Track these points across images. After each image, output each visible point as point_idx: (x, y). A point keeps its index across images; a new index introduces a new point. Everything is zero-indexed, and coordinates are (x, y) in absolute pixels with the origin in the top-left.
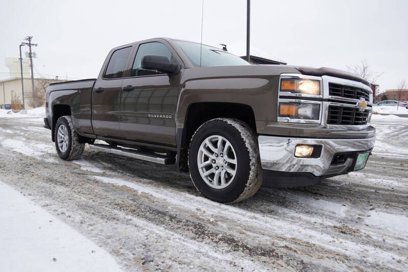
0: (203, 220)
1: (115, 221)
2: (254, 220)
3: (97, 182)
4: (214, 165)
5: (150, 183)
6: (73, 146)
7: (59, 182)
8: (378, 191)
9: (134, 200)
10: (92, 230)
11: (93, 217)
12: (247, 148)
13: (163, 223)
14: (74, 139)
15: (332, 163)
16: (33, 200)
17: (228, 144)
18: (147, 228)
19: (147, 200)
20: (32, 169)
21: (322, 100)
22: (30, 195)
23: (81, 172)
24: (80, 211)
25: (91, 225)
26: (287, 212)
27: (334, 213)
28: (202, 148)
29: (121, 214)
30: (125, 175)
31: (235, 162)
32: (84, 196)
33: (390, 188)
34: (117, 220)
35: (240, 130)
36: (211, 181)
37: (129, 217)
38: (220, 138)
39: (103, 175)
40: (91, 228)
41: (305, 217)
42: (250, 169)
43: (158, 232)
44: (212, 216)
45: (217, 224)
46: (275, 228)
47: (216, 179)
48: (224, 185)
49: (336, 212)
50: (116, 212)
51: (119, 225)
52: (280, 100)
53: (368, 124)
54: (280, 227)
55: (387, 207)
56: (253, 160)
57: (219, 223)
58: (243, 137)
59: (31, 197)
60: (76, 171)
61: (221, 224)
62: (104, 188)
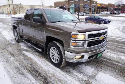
0: (48, 76)
1: (23, 75)
2: (63, 76)
3: (23, 54)
4: (54, 55)
5: (39, 55)
6: (19, 39)
7: (13, 55)
8: (107, 60)
9: (31, 65)
10: (15, 80)
11: (17, 73)
12: (62, 54)
13: (36, 76)
14: (19, 36)
15: (88, 58)
16: (3, 64)
17: (57, 51)
18: (30, 79)
19: (35, 65)
20: (6, 47)
21: (85, 40)
22: (2, 61)
23: (21, 49)
24: (14, 70)
25: (15, 77)
26: (74, 72)
27: (88, 73)
28: (51, 49)
29: (25, 72)
30: (33, 50)
31: (59, 56)
32: (18, 62)
33: (111, 59)
34: (24, 75)
35: (60, 48)
36: (53, 60)
37: (27, 73)
38: (55, 48)
39: (26, 51)
40: (15, 79)
41: (78, 75)
42: (63, 60)
43: (33, 81)
44: (51, 74)
45: (51, 78)
46: (67, 80)
47: (54, 59)
48: (57, 62)
49: (89, 72)
50: (24, 71)
51: (23, 78)
52: (71, 41)
53: (106, 40)
54: (69, 80)
55: (106, 69)
56: (64, 57)
57: (52, 77)
58: (61, 50)
59: (2, 62)
60: (19, 48)
61: (52, 78)
62: (24, 58)
